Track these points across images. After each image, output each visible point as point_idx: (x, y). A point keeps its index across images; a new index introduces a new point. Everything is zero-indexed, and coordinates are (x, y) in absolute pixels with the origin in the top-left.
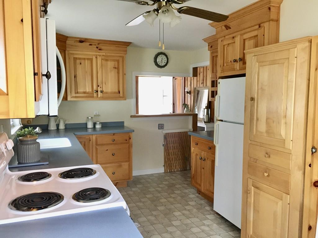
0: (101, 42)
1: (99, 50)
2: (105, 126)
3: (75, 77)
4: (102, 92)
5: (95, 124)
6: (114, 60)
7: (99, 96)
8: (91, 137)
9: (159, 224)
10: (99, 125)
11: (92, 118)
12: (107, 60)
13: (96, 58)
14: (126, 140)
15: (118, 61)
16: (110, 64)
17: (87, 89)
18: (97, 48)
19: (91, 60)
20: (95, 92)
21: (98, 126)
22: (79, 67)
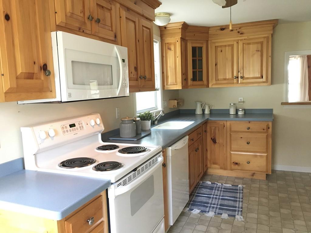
0: (242, 25)
1: (241, 34)
2: (248, 113)
3: (216, 65)
4: (242, 77)
5: (237, 111)
6: (257, 43)
7: (239, 82)
8: (225, 122)
10: (241, 112)
11: (234, 104)
12: (249, 44)
13: (237, 43)
15: (262, 43)
16: (253, 48)
17: (227, 75)
18: (239, 32)
19: (232, 46)
20: (235, 78)
21: (240, 113)
22: (220, 55)
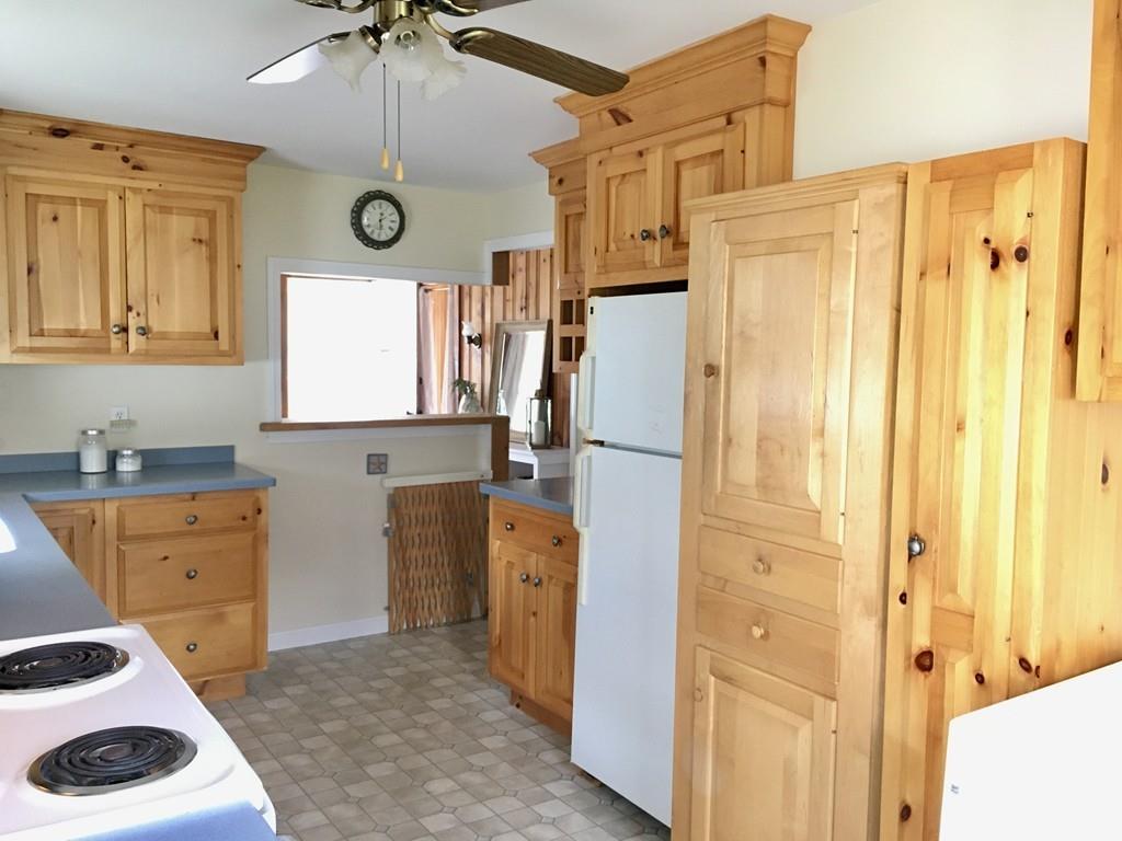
0: (144, 138)
1: (134, 168)
2: (155, 463)
3: (30, 271)
4: (144, 331)
5: (113, 457)
6: (197, 213)
7: (132, 348)
8: (97, 506)
9: (373, 830)
10: (130, 460)
11: (101, 432)
12: (165, 210)
13: (120, 198)
14: (244, 518)
15: (212, 216)
16: (181, 227)
17: (82, 319)
18: (125, 159)
19: (101, 207)
20: (117, 333)
21: (127, 466)
22: (47, 232)
